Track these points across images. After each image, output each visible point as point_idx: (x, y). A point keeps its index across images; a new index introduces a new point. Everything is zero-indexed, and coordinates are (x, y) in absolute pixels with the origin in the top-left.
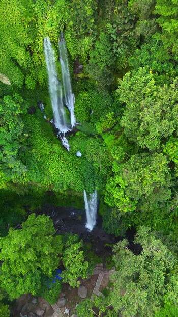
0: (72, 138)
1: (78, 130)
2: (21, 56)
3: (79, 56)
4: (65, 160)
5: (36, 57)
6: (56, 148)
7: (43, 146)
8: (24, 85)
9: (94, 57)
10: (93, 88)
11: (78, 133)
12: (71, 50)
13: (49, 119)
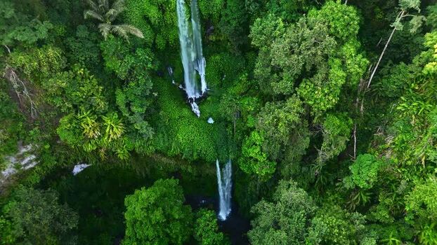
0: (203, 104)
1: (209, 96)
2: (153, 13)
3: (211, 16)
4: (196, 125)
5: (168, 16)
6: (186, 112)
7: (171, 110)
8: (154, 44)
9: (227, 15)
10: (225, 50)
11: (209, 99)
12: (203, 8)
13: (177, 84)
